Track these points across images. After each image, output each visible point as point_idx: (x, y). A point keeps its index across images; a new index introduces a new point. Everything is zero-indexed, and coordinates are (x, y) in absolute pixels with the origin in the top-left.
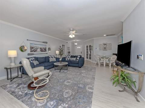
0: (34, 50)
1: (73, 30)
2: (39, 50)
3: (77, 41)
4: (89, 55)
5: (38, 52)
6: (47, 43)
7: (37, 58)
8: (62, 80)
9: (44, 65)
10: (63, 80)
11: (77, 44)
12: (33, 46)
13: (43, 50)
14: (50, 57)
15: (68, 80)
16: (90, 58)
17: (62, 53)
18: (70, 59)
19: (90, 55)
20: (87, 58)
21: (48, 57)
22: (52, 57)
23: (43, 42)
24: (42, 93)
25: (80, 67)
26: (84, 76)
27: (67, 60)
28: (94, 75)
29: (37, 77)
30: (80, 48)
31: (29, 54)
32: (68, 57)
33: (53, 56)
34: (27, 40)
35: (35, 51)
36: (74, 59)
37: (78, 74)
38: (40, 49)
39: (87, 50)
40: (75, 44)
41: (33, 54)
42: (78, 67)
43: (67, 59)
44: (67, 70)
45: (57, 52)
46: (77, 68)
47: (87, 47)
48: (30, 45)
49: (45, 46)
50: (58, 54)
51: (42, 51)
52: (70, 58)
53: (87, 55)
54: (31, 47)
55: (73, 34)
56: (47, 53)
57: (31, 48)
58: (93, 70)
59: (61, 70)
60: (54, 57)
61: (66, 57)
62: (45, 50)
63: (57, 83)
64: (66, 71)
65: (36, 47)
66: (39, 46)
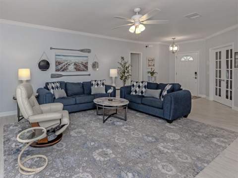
0: (61, 68)
1: (141, 13)
2: (72, 67)
3: (178, 38)
4: (224, 84)
5: (70, 71)
6: (89, 51)
7: (66, 84)
8: (92, 144)
9: (74, 99)
10: (96, 145)
11: (175, 48)
12: (60, 59)
13: (81, 67)
14: (94, 83)
15: (108, 147)
16: (229, 96)
17: (126, 75)
18: (142, 92)
19: (229, 84)
20: (218, 93)
21: (90, 84)
22: (98, 85)
23: (82, 51)
24: (38, 157)
25: (170, 122)
26: (161, 152)
27: (134, 93)
28: (208, 158)
29: (38, 123)
30: (191, 59)
31: (53, 76)
32: (139, 87)
33: (99, 82)
34: (51, 48)
35: (63, 71)
36: (156, 93)
37: (150, 138)
38: (75, 64)
39: (219, 65)
40: (171, 48)
41: (61, 76)
42: (163, 119)
43: (136, 92)
44: (125, 120)
45: (114, 72)
46: (160, 121)
47: (218, 55)
48: (56, 58)
49: (85, 59)
50: (114, 76)
51: (79, 70)
52: (144, 90)
53: (219, 83)
54: (56, 62)
55: (141, 23)
56: (89, 75)
57: (57, 64)
58: (215, 140)
59: (110, 119)
60: (103, 84)
61: (133, 86)
62: (86, 67)
63: (79, 146)
64: (120, 123)
65: (66, 63)
66: (72, 58)
